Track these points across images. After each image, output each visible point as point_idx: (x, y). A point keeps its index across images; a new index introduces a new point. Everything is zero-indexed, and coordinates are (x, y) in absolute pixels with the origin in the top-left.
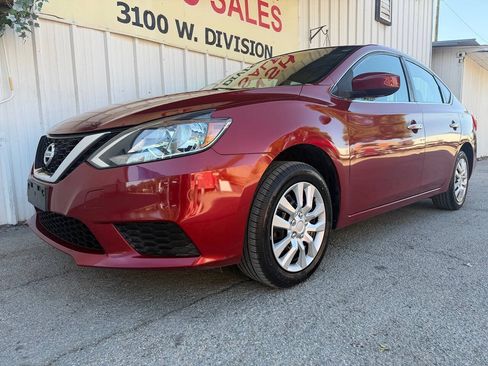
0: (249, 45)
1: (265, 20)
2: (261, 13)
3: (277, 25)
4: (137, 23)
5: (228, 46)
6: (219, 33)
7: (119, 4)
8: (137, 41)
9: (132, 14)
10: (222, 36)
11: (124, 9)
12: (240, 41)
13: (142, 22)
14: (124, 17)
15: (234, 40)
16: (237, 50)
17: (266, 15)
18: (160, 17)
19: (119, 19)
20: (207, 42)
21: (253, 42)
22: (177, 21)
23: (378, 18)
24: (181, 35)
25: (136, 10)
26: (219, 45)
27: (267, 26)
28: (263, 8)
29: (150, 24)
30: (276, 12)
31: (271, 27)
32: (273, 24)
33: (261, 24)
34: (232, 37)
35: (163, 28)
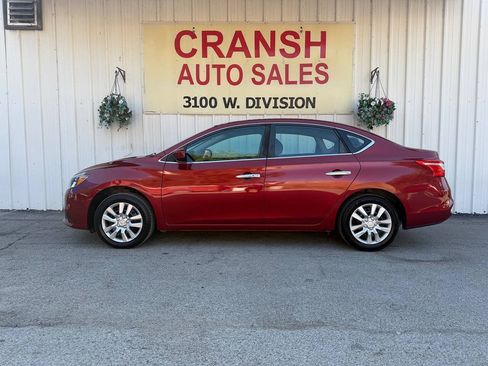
0: (289, 102)
2: (302, 74)
3: (322, 78)
4: (196, 106)
5: (267, 106)
6: (258, 99)
7: (185, 98)
9: (192, 102)
11: (187, 100)
12: (278, 101)
13: (198, 104)
14: (187, 104)
15: (273, 101)
16: (275, 107)
17: (310, 73)
18: (211, 100)
19: (184, 106)
20: (248, 107)
21: (292, 99)
22: (224, 99)
24: (227, 106)
25: (195, 99)
26: (258, 107)
27: (311, 82)
28: (305, 69)
29: (204, 104)
30: (322, 69)
31: (315, 82)
32: (317, 79)
33: (302, 82)
34: (270, 99)
35: (213, 105)
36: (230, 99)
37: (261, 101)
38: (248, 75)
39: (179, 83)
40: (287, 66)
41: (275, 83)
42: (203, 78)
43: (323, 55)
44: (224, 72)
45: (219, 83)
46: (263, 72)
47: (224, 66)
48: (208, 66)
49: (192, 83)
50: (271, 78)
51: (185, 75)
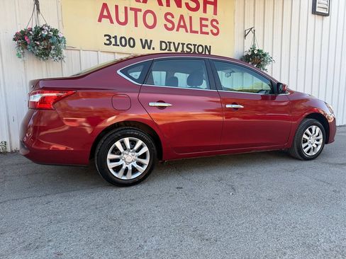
0: (192, 47)
1: (205, 29)
2: (202, 26)
3: (215, 31)
4: (116, 45)
5: (176, 50)
6: (170, 43)
7: (105, 36)
8: (116, 54)
9: (113, 40)
10: (172, 45)
11: (108, 38)
12: (185, 46)
13: (118, 43)
14: (108, 42)
15: (181, 46)
16: (183, 51)
17: (207, 26)
18: (130, 39)
19: (105, 44)
20: (161, 49)
21: (195, 45)
22: (141, 40)
23: (314, 12)
24: (144, 47)
25: (115, 37)
26: (169, 50)
27: (207, 33)
28: (204, 22)
29: (123, 44)
30: (215, 23)
31: (210, 33)
32: (212, 31)
33: (202, 33)
34: (179, 44)
35: (132, 45)
36: (146, 41)
38: (161, 21)
39: (100, 20)
40: (191, 18)
41: (182, 30)
42: (122, 19)
43: (215, 13)
44: (140, 15)
45: (136, 25)
46: (173, 20)
47: (140, 10)
48: (126, 8)
49: (112, 22)
50: (179, 26)
51: (105, 13)
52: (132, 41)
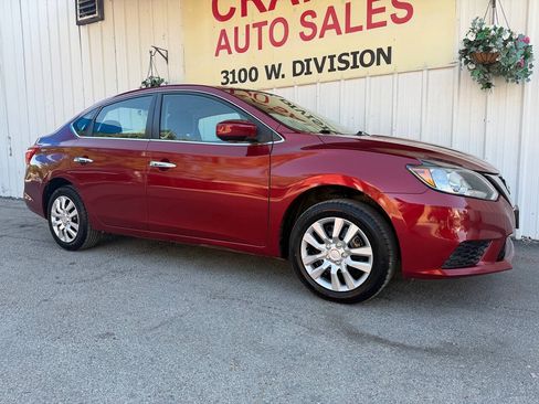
0: (350, 59)
3: (402, 14)
4: (233, 82)
5: (320, 70)
6: (308, 61)
7: (222, 72)
9: (230, 76)
11: (225, 74)
12: (336, 60)
13: (237, 79)
14: (225, 81)
16: (332, 69)
18: (251, 70)
20: (294, 74)
22: (266, 67)
24: (269, 77)
25: (233, 72)
26: (309, 73)
28: (375, 4)
29: (243, 78)
31: (391, 22)
32: (393, 17)
33: (370, 26)
34: (324, 58)
35: (253, 77)
36: (273, 66)
37: (312, 63)
38: (296, 27)
39: (217, 55)
40: (348, 5)
41: (331, 33)
42: (242, 45)
44: (265, 30)
45: (260, 48)
46: (314, 21)
47: (265, 23)
48: (247, 27)
49: (230, 52)
50: (326, 27)
51: (223, 43)
52: (253, 71)
